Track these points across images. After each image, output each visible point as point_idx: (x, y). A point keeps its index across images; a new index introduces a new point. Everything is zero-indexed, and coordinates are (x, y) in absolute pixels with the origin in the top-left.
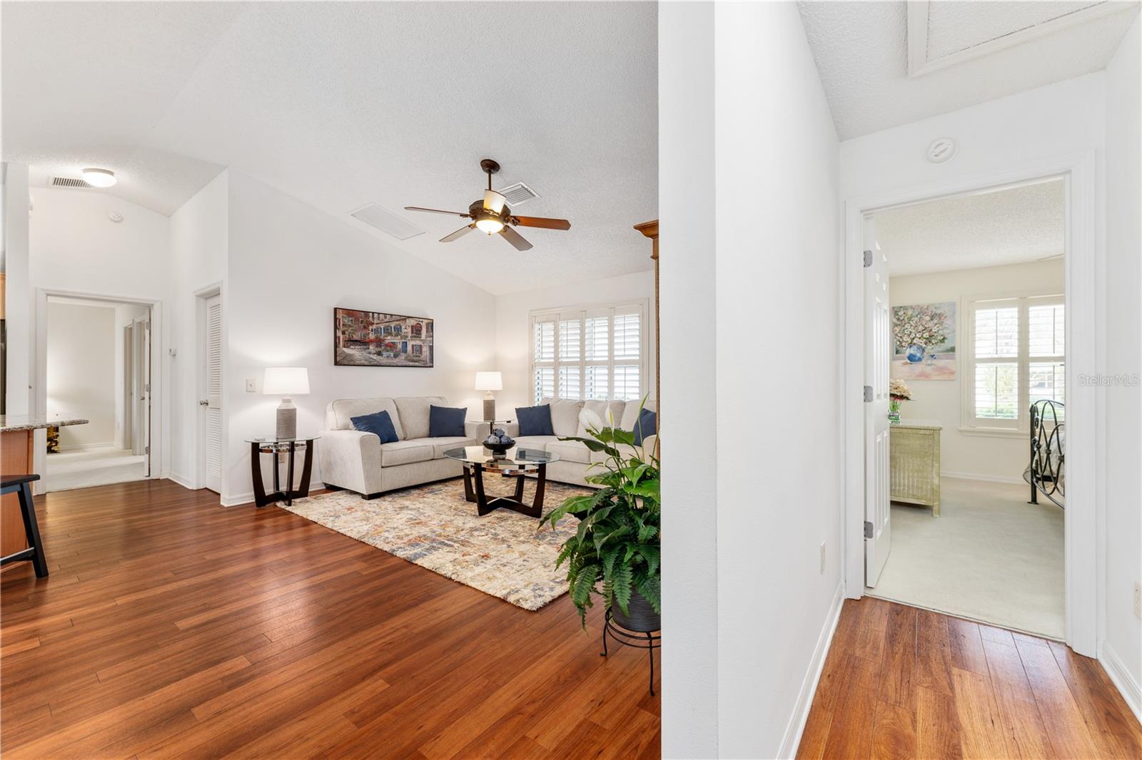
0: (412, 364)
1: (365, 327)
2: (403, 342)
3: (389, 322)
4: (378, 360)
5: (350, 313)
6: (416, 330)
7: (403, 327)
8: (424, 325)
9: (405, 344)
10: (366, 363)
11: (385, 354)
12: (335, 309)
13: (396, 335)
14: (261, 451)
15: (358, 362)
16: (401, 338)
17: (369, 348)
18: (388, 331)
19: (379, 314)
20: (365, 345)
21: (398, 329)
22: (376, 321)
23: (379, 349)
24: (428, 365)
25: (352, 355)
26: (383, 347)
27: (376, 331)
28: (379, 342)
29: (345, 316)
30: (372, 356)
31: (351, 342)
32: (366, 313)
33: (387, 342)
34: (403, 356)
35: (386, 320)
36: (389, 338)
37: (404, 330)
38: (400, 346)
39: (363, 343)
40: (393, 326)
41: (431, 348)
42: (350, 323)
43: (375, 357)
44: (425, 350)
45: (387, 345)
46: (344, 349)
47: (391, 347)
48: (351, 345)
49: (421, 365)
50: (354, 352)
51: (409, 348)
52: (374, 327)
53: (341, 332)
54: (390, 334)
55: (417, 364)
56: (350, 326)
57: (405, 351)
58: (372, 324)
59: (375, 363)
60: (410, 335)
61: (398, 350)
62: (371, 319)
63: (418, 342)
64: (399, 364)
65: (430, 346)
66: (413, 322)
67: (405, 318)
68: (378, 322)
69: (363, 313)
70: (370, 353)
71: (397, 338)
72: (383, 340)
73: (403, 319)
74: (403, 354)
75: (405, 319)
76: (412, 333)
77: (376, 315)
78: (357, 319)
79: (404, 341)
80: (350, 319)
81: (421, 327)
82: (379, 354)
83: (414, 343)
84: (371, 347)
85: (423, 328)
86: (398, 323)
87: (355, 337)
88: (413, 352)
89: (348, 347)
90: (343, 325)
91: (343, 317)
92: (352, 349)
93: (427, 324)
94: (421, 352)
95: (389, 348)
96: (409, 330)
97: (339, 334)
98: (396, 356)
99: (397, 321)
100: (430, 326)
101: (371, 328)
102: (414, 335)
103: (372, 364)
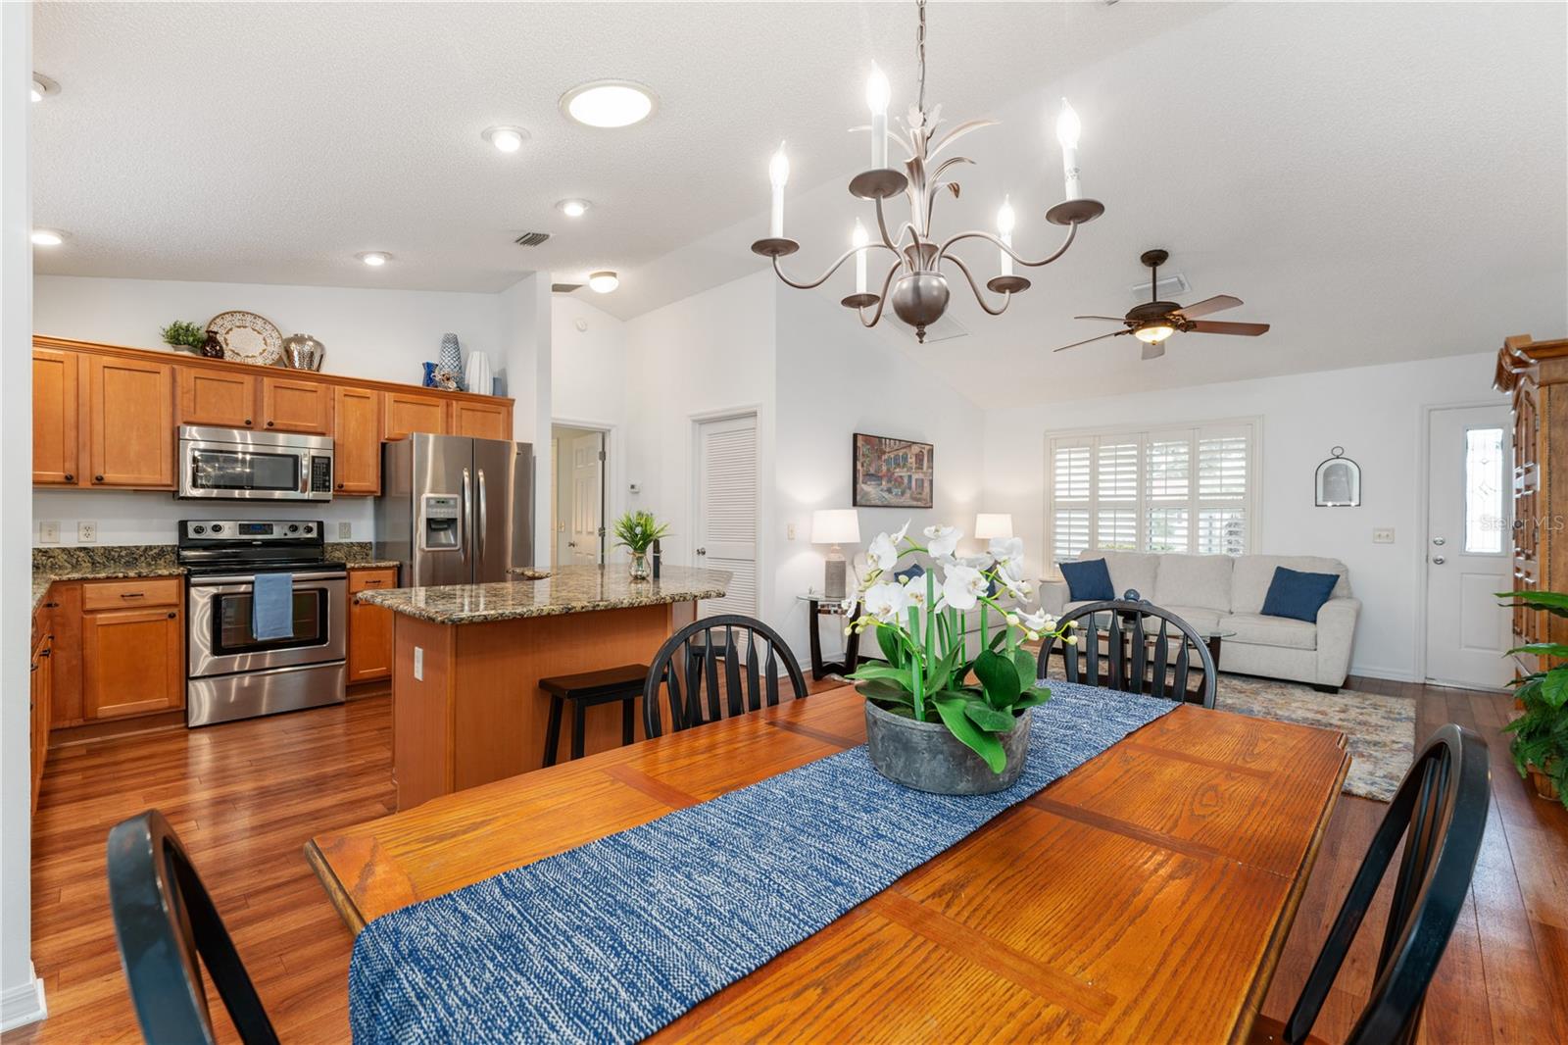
0: (915, 503)
1: (879, 457)
3: (898, 449)
4: (888, 500)
5: (868, 438)
6: (919, 458)
7: (909, 456)
8: (925, 452)
9: (910, 477)
10: (879, 503)
11: (894, 492)
12: (855, 436)
13: (903, 467)
14: (820, 611)
15: (873, 503)
16: (908, 471)
17: (881, 484)
18: (897, 461)
19: (890, 439)
20: (879, 480)
21: (905, 459)
22: (887, 449)
23: (890, 485)
24: (928, 505)
25: (869, 493)
26: (893, 483)
27: (888, 462)
28: (889, 476)
29: (862, 443)
30: (883, 494)
31: (868, 476)
32: (880, 439)
33: (896, 475)
34: (908, 494)
35: (896, 447)
36: (898, 470)
37: (910, 460)
38: (906, 481)
39: (877, 477)
40: (901, 454)
41: (931, 482)
42: (867, 452)
43: (886, 495)
44: (927, 484)
45: (896, 480)
46: (861, 485)
47: (899, 481)
48: (869, 480)
49: (923, 505)
50: (868, 489)
51: (913, 483)
52: (886, 456)
53: (858, 464)
54: (899, 465)
55: (919, 504)
56: (868, 456)
57: (910, 488)
58: (884, 453)
59: (886, 503)
60: (914, 466)
61: (904, 486)
62: (884, 446)
63: (920, 476)
64: (905, 504)
66: (916, 449)
67: (911, 444)
68: (890, 450)
69: (877, 440)
70: (882, 490)
71: (904, 470)
72: (893, 474)
74: (908, 491)
75: (910, 446)
76: (916, 463)
77: (888, 441)
78: (873, 448)
79: (909, 473)
80: (866, 446)
81: (923, 456)
82: (889, 491)
83: (917, 476)
84: (884, 483)
85: (925, 455)
86: (904, 450)
87: (871, 470)
88: (916, 489)
89: (866, 483)
90: (863, 455)
91: (860, 444)
92: (869, 485)
93: (928, 452)
94: (923, 490)
95: (897, 484)
96: (914, 459)
98: (903, 494)
99: (904, 448)
100: (931, 452)
101: (883, 457)
102: (918, 466)
103: (884, 504)
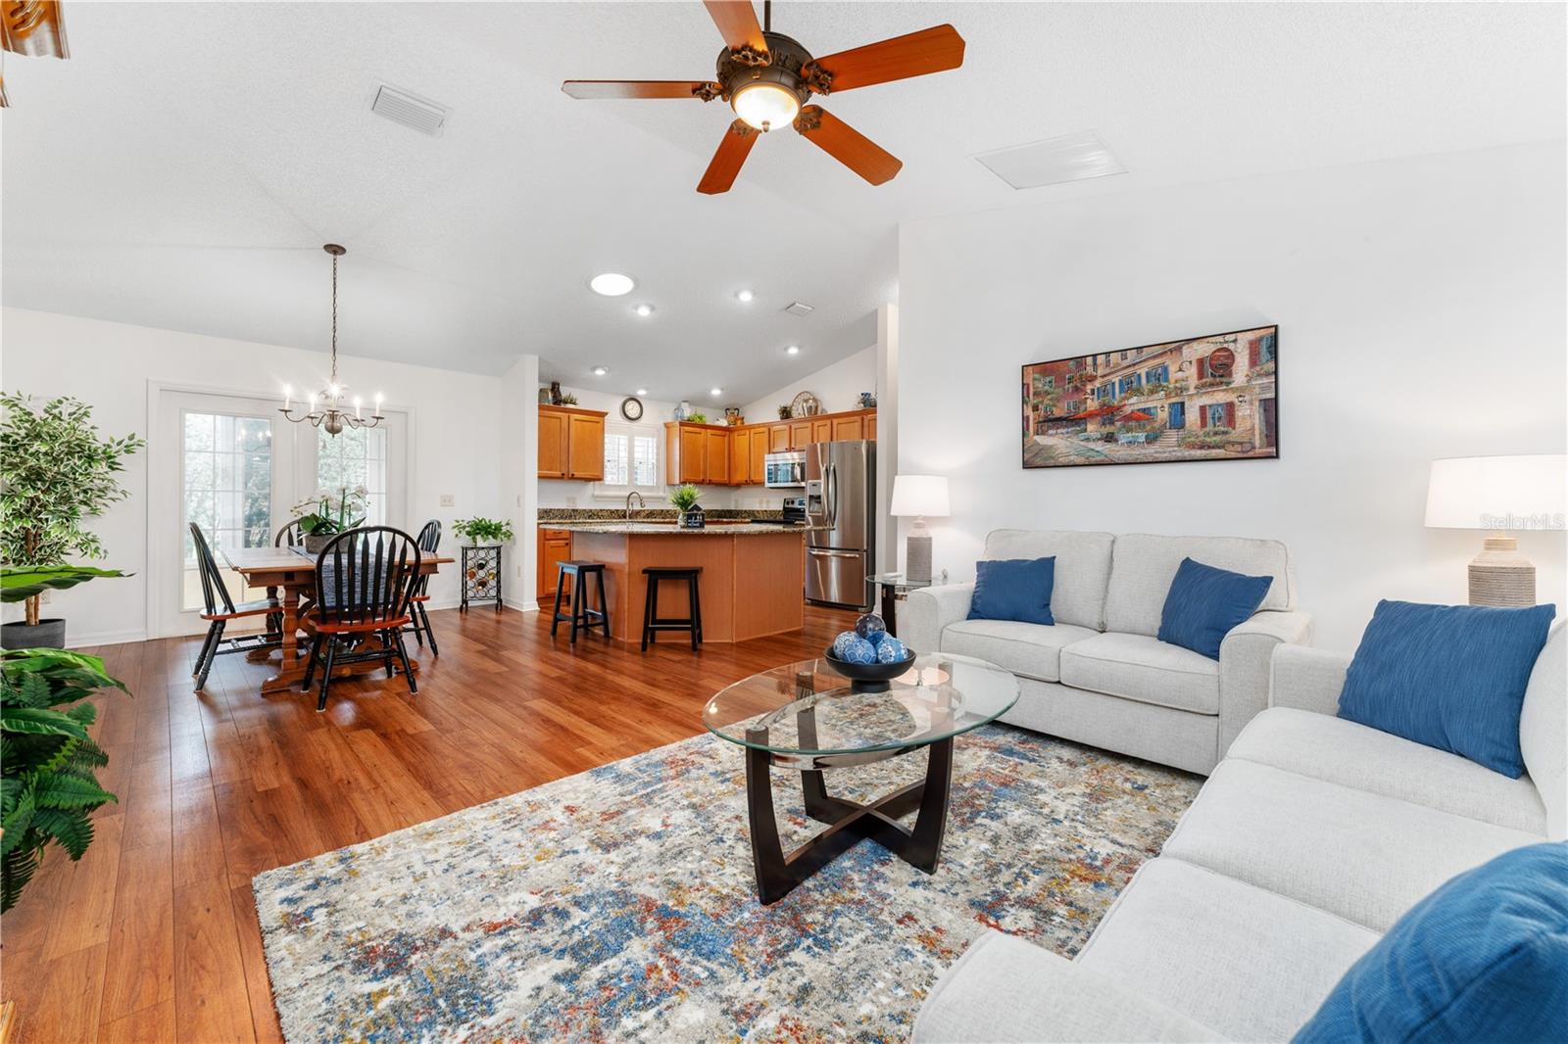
0: (1199, 453)
1: (1077, 389)
2: (1172, 405)
3: (1134, 365)
4: (1106, 452)
5: (1050, 366)
6: (1217, 368)
7: (1172, 369)
8: (1243, 348)
9: (1179, 408)
10: (1080, 461)
11: (1124, 438)
12: (1024, 368)
13: (1152, 392)
15: (1062, 460)
16: (1168, 396)
17: (1085, 430)
18: (1130, 386)
20: (1078, 424)
21: (1159, 377)
22: (1100, 372)
23: (1109, 429)
24: (1259, 451)
25: (1051, 447)
26: (1118, 424)
27: (1103, 391)
28: (1108, 414)
29: (1037, 376)
30: (1092, 445)
31: (1051, 422)
32: (1080, 361)
33: (1128, 410)
34: (1172, 437)
35: (1126, 363)
36: (1134, 400)
37: (1175, 375)
38: (1163, 415)
39: (1074, 421)
40: (1144, 371)
41: (1271, 407)
42: (1047, 388)
43: (1099, 446)
44: (1250, 412)
45: (1128, 418)
46: (1036, 438)
47: (1138, 419)
48: (1049, 428)
49: (1233, 455)
50: (1057, 441)
51: (1192, 416)
52: (1097, 384)
53: (1030, 409)
54: (1139, 392)
55: (1214, 453)
56: (1047, 393)
57: (1179, 425)
58: (1092, 379)
59: (1099, 459)
60: (1194, 383)
61: (1157, 425)
62: (1090, 370)
63: (1221, 397)
64: (1164, 457)
65: (1264, 401)
66: (1204, 350)
67: (1176, 347)
68: (1107, 371)
69: (1071, 363)
70: (1087, 439)
71: (1156, 396)
72: (1119, 408)
73: (1175, 349)
74: (1173, 432)
75: (1179, 349)
76: (1201, 375)
77: (1101, 359)
78: (1060, 378)
79: (1174, 400)
80: (1048, 379)
81: (1231, 356)
82: (1110, 438)
83: (1206, 400)
84: (1087, 428)
85: (1240, 356)
86: (1159, 361)
87: (1057, 413)
88: (1204, 424)
89: (1043, 433)
90: (1035, 394)
91: (1034, 379)
92: (1051, 435)
93: (1254, 346)
94: (1231, 422)
95: (1133, 424)
96: (1193, 371)
97: (1029, 412)
98: (1151, 439)
99: (1155, 357)
100: (1267, 344)
101: (1089, 387)
102: (1209, 379)
103: (1093, 460)
